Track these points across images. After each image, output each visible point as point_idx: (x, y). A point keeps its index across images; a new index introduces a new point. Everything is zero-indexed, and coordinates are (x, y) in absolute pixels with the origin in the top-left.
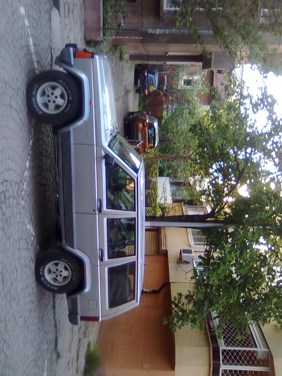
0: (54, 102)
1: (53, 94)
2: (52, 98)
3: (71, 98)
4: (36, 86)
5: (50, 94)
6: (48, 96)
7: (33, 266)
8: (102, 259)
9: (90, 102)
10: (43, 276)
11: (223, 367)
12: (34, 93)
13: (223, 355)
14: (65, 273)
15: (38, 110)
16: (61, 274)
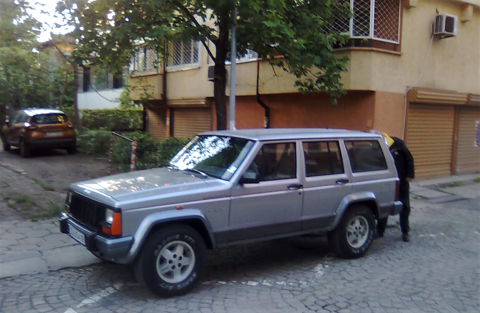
0: (180, 258)
1: (171, 262)
2: (176, 261)
3: (177, 236)
4: (162, 285)
5: (172, 265)
6: (173, 267)
7: (354, 262)
8: (345, 181)
9: (180, 208)
10: (360, 249)
11: (372, 36)
12: (171, 288)
13: (359, 35)
14: (357, 224)
15: (191, 280)
16: (358, 228)
